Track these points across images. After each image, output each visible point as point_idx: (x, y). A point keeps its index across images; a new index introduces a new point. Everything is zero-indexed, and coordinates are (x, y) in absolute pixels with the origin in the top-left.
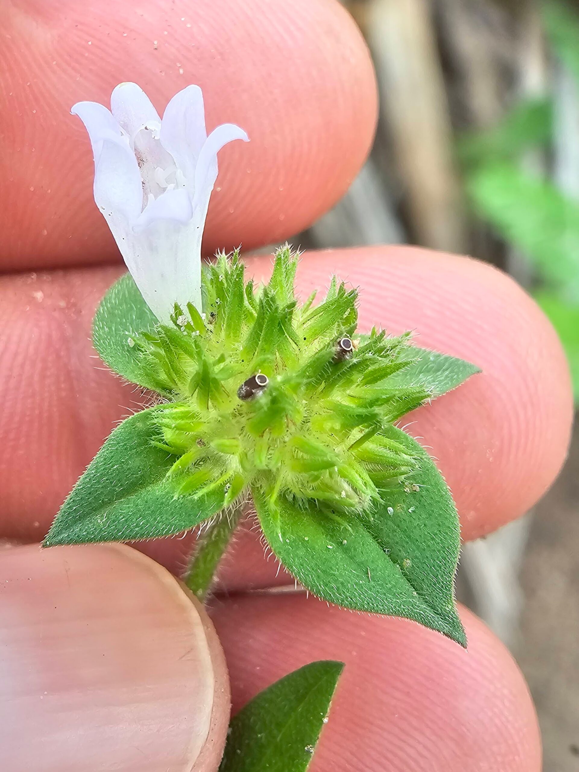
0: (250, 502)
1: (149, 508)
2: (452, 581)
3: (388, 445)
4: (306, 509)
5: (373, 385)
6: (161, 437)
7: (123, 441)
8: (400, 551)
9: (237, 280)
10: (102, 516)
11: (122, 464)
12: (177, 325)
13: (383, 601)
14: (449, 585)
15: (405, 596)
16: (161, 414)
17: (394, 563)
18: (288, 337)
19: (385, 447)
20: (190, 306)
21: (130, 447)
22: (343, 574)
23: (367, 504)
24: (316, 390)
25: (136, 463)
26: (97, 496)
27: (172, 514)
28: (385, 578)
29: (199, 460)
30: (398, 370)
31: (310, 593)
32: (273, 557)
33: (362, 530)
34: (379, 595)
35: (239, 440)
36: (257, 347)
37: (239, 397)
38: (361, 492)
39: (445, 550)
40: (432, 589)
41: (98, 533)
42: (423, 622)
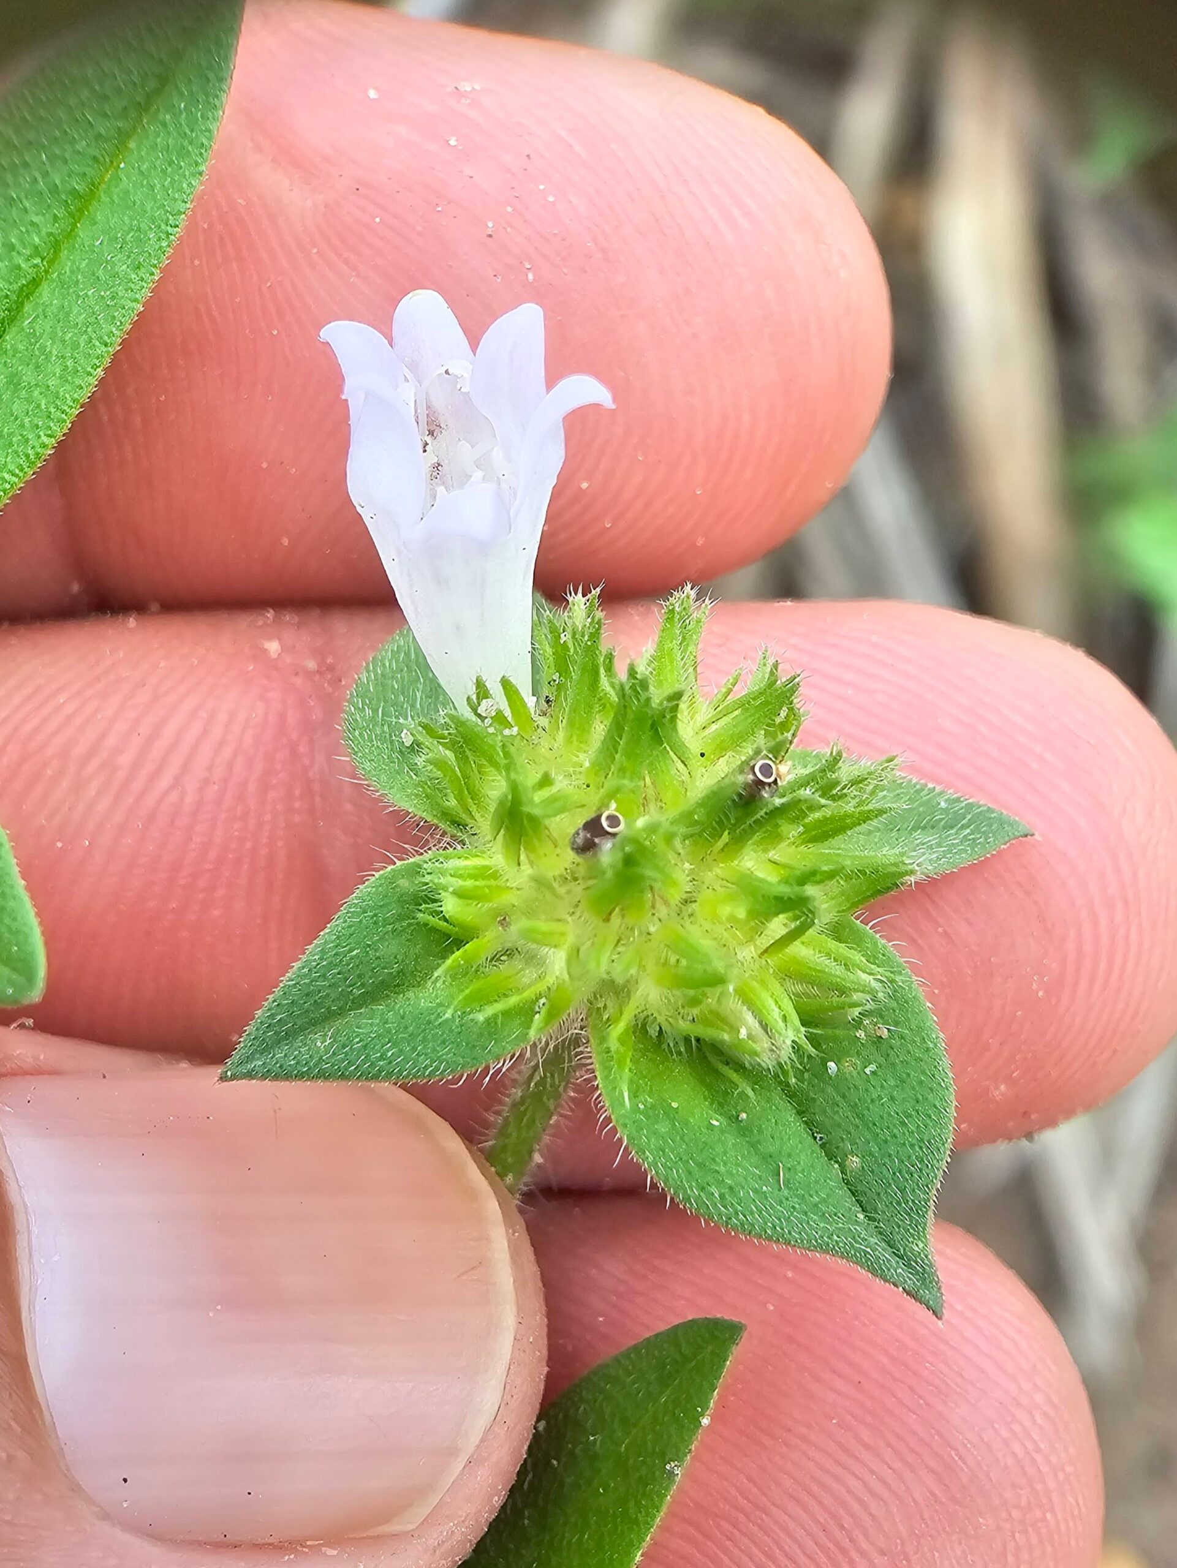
0: (583, 1032)
1: (406, 1028)
2: (931, 1201)
3: (834, 953)
4: (679, 1053)
5: (819, 845)
6: (439, 906)
7: (372, 908)
8: (842, 1139)
9: (589, 643)
10: (325, 1035)
11: (368, 949)
12: (479, 716)
13: (801, 1225)
14: (925, 1207)
15: (842, 1219)
16: (439, 868)
17: (830, 1159)
18: (668, 748)
19: (828, 955)
20: (505, 683)
21: (384, 920)
22: (734, 1172)
23: (786, 1053)
24: (711, 846)
25: (391, 948)
26: (319, 1001)
27: (444, 1042)
28: (809, 1185)
29: (501, 951)
30: (865, 822)
31: (672, 1199)
32: (614, 1130)
33: (777, 1097)
34: (795, 1213)
35: (568, 923)
36: (612, 763)
37: (573, 849)
38: (774, 1031)
39: (922, 1145)
40: (893, 1211)
41: (315, 1065)
42: (869, 1268)
